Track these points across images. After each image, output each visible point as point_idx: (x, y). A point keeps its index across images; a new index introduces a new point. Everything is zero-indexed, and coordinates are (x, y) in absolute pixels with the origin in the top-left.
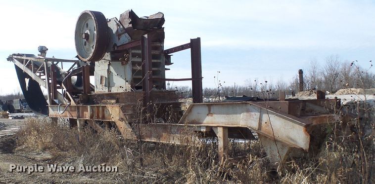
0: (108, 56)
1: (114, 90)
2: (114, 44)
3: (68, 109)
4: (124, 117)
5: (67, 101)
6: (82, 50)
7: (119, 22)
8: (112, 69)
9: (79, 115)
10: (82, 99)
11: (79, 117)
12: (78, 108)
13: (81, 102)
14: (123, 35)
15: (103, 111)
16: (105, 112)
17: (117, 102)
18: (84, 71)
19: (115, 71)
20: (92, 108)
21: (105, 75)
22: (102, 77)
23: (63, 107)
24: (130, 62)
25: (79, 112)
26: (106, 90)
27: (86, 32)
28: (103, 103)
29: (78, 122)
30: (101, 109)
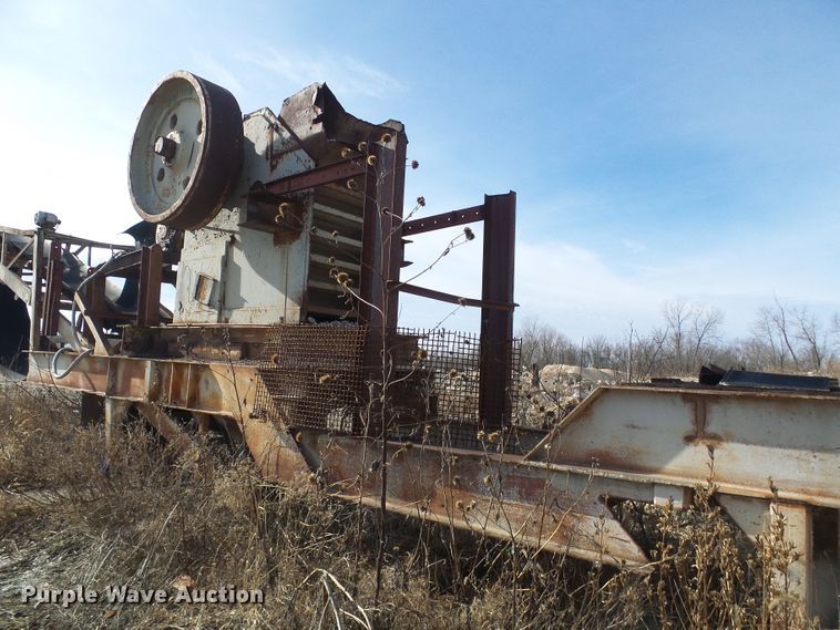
0: (229, 219)
1: (238, 319)
2: (252, 182)
3: (85, 364)
4: (271, 408)
5: (84, 342)
6: (149, 192)
7: (280, 119)
8: (239, 257)
9: (114, 386)
10: (129, 340)
11: (112, 391)
12: (114, 364)
13: (126, 349)
14: (291, 155)
15: (196, 379)
16: (202, 385)
17: (246, 355)
18: (145, 261)
19: (250, 262)
20: (158, 369)
21: (215, 271)
22: (201, 279)
23: (69, 359)
24: (305, 236)
25: (114, 375)
26: (210, 318)
27: (168, 137)
28: (196, 356)
29: (108, 407)
30: (188, 373)
